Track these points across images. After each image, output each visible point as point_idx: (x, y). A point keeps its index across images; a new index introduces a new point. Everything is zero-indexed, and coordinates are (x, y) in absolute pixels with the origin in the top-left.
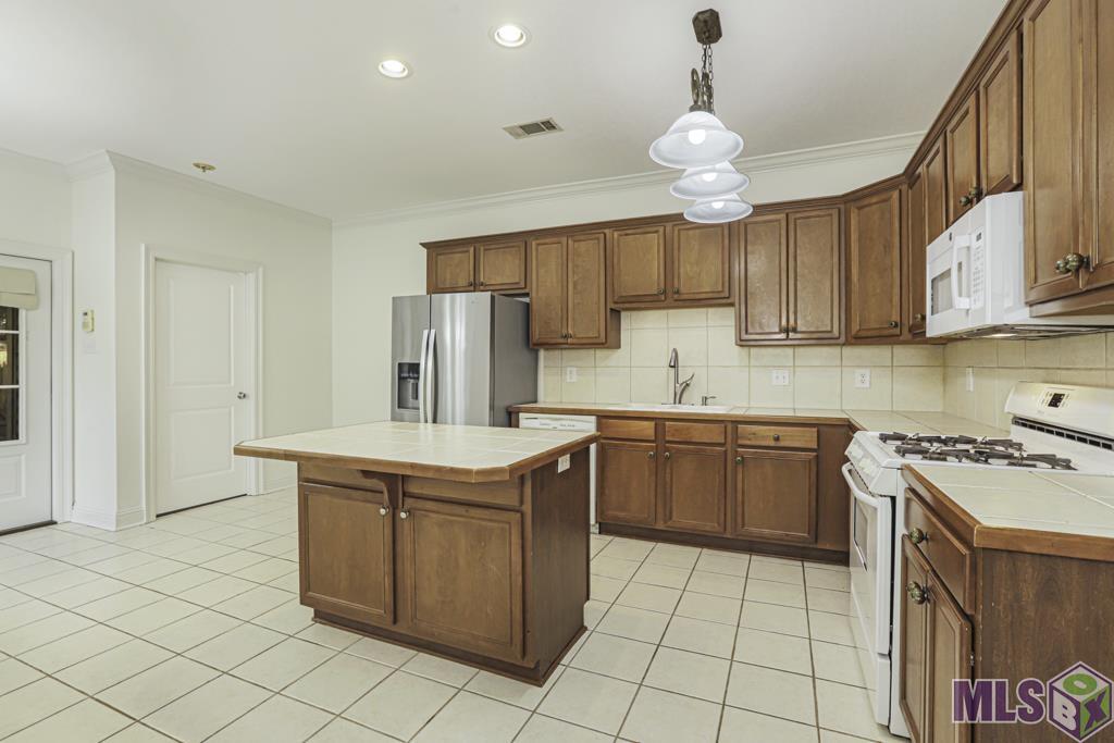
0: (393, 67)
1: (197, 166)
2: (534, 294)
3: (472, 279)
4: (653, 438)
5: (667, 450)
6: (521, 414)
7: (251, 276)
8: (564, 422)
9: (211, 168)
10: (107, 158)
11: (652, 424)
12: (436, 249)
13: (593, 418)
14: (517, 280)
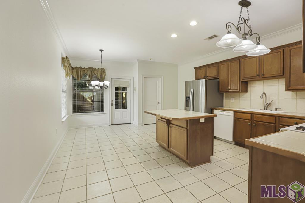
0: (174, 36)
1: (150, 59)
2: (220, 78)
3: (205, 76)
4: (250, 119)
5: (255, 123)
6: (214, 110)
7: (161, 79)
8: (225, 113)
9: (152, 59)
10: (137, 61)
11: (250, 115)
12: (197, 69)
13: (232, 112)
14: (216, 75)
